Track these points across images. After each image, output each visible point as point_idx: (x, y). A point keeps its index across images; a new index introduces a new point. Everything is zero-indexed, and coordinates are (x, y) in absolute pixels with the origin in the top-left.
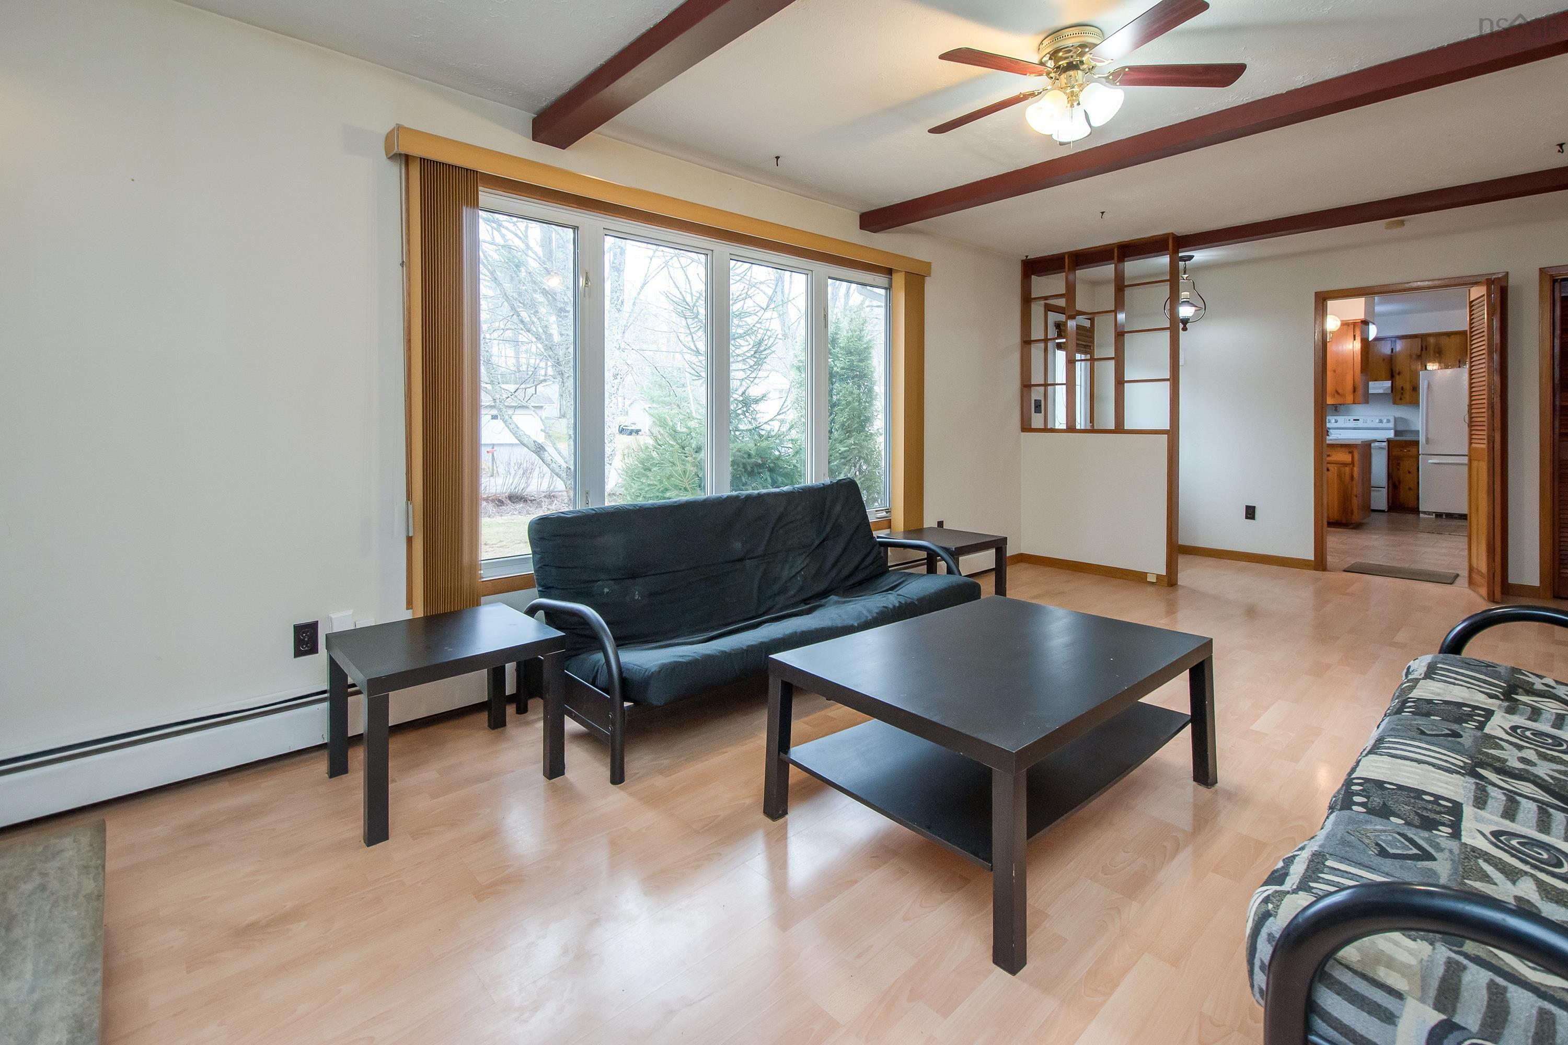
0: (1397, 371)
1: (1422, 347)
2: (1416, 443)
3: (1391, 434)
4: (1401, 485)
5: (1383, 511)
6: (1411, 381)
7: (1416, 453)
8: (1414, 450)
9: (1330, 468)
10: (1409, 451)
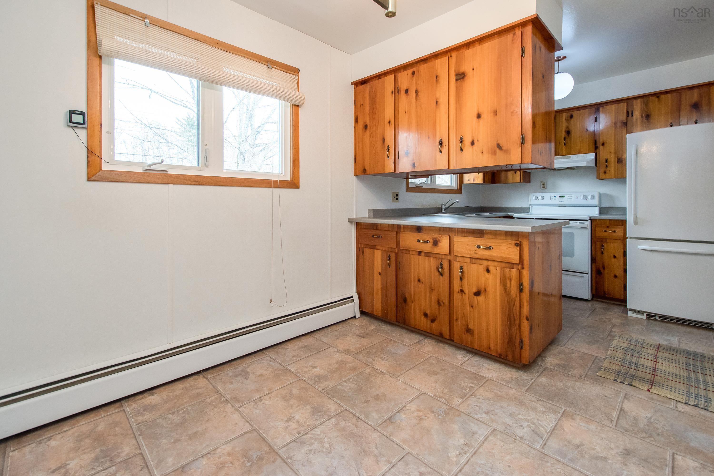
0: (601, 141)
1: (628, 112)
2: (623, 223)
3: (595, 212)
4: (606, 271)
5: (586, 300)
6: (615, 153)
7: (622, 235)
8: (619, 232)
9: (491, 269)
10: (614, 232)
